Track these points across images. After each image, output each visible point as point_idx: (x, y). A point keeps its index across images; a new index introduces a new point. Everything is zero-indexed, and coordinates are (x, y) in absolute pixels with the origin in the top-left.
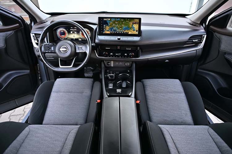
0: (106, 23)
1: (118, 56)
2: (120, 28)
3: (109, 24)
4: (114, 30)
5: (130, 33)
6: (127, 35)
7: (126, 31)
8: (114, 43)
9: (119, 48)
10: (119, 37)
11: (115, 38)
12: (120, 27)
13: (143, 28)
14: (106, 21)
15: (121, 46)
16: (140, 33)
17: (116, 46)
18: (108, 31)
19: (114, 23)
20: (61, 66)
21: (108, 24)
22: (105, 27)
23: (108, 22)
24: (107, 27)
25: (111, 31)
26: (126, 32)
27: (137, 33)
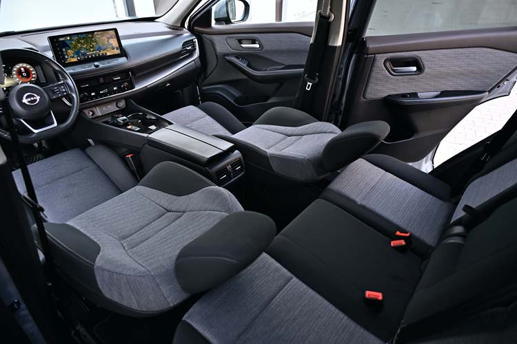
0: (65, 45)
1: (105, 95)
2: (92, 50)
3: (71, 46)
4: (83, 55)
5: (108, 54)
6: (105, 58)
7: (102, 52)
8: (91, 75)
9: (102, 80)
10: (96, 63)
11: (89, 67)
12: (91, 48)
13: (124, 43)
14: (63, 41)
15: (104, 76)
16: (123, 53)
17: (96, 78)
18: (73, 57)
19: (79, 42)
21: (69, 47)
22: (67, 52)
23: (68, 42)
24: (69, 51)
25: (79, 56)
26: (103, 54)
27: (118, 52)
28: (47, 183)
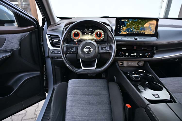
0: (123, 24)
1: (134, 56)
2: (137, 29)
3: (126, 25)
4: (131, 31)
5: (146, 33)
6: (144, 35)
7: (143, 31)
8: (130, 43)
9: (135, 48)
10: (136, 37)
11: (132, 39)
12: (137, 28)
13: (159, 29)
14: (123, 22)
15: (137, 46)
16: (156, 34)
17: (133, 46)
18: (125, 31)
19: (131, 23)
20: (83, 68)
21: (125, 25)
22: (122, 28)
23: (125, 23)
24: (124, 28)
25: (128, 31)
26: (143, 33)
27: (153, 33)
28: (81, 95)
